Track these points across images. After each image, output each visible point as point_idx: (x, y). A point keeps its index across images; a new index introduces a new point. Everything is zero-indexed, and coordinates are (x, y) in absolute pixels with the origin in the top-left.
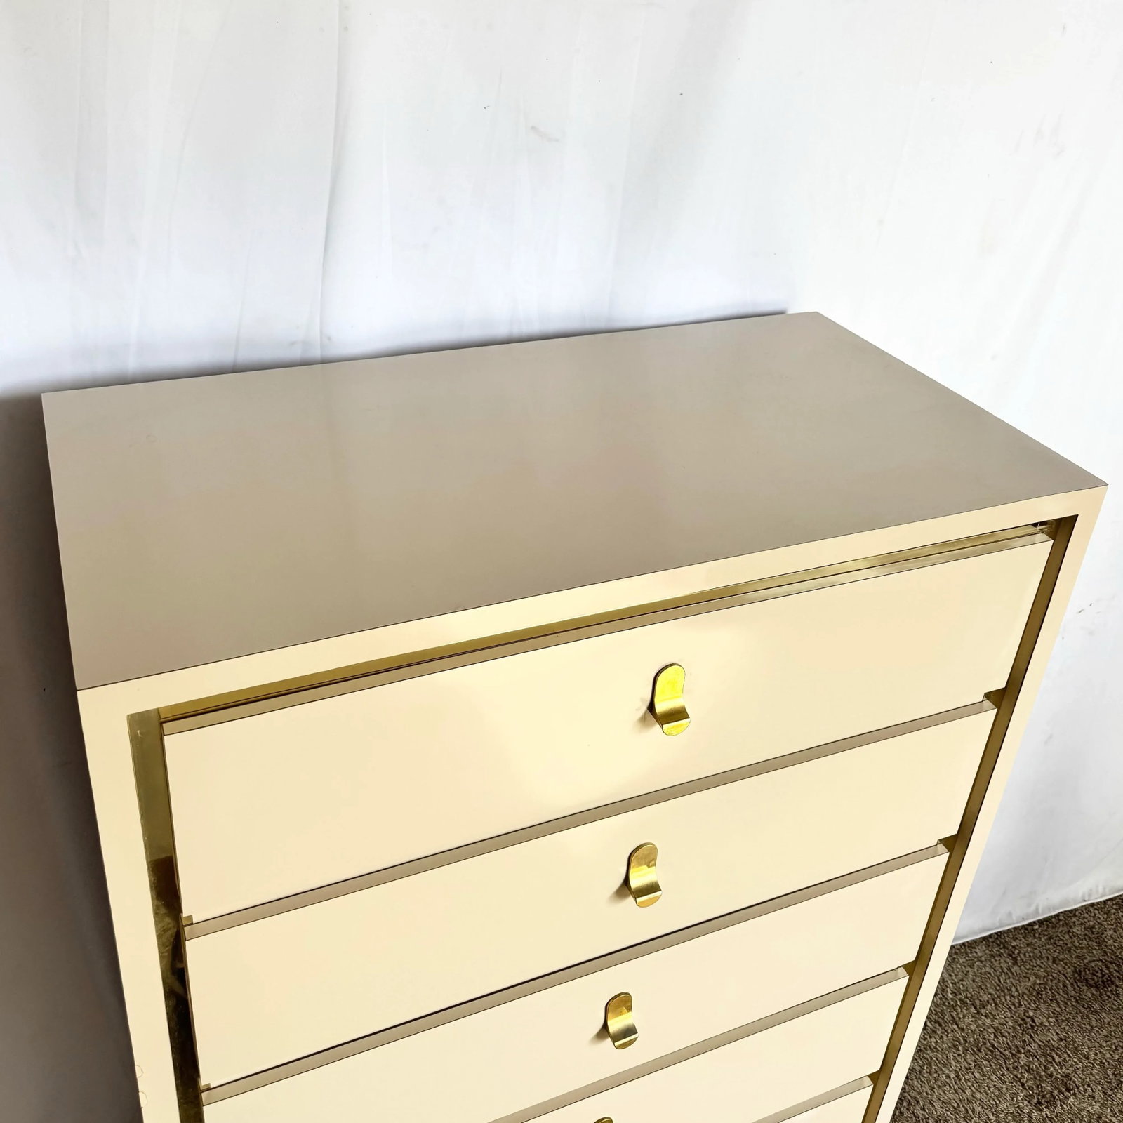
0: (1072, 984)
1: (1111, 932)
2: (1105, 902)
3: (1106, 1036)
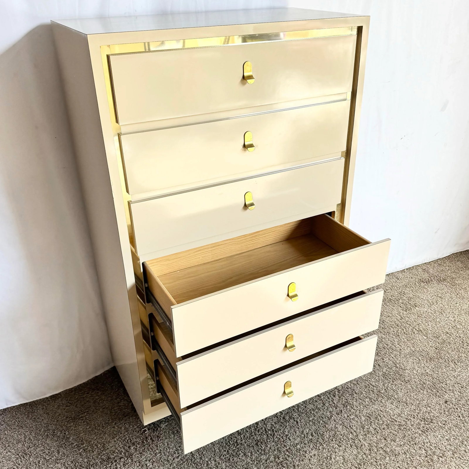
0: (418, 283)
1: (432, 270)
2: (430, 262)
3: (429, 294)
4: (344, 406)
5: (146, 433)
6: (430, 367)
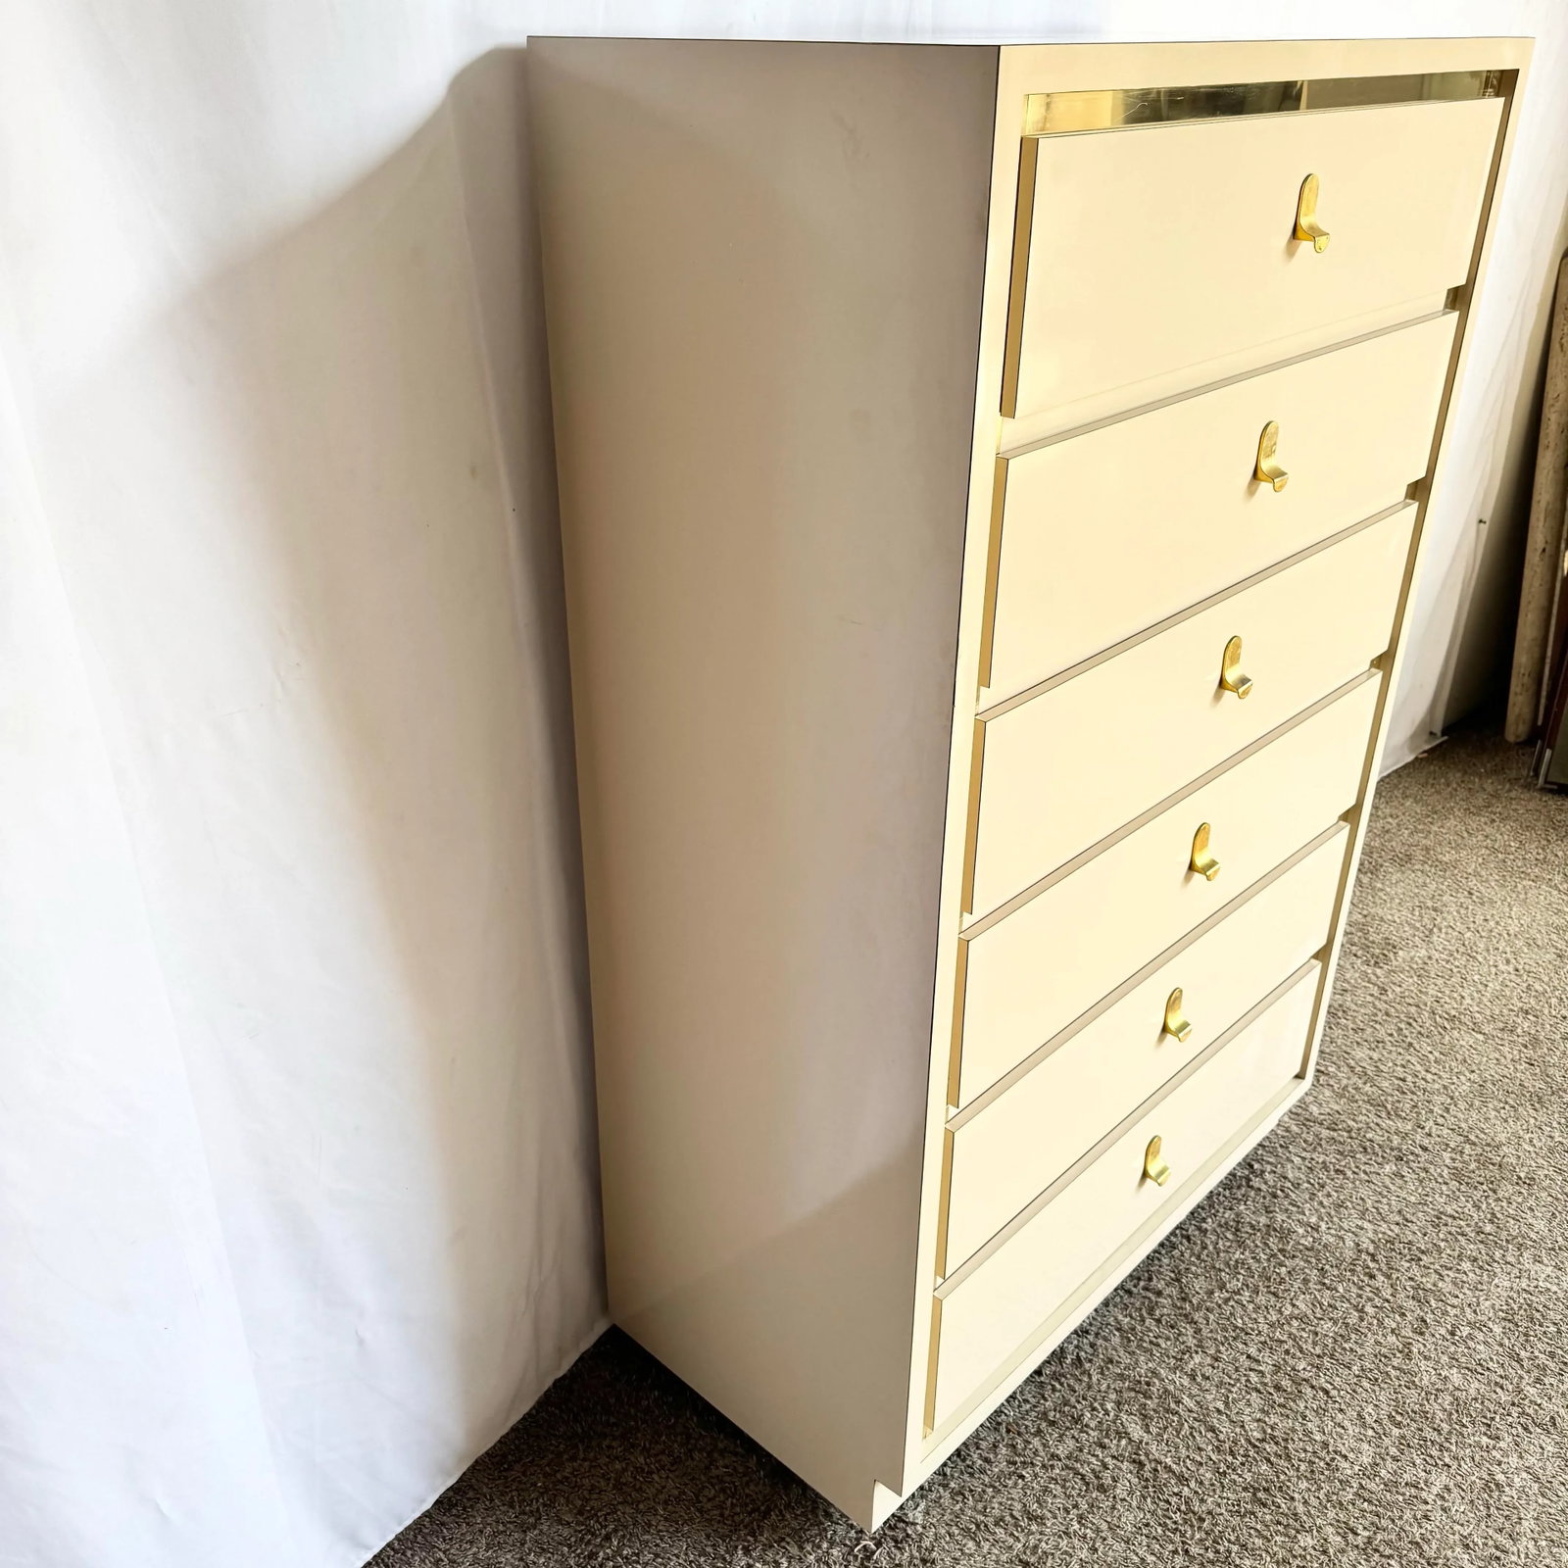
4: (1420, 1301)
5: (875, 1558)
6: (1555, 1124)
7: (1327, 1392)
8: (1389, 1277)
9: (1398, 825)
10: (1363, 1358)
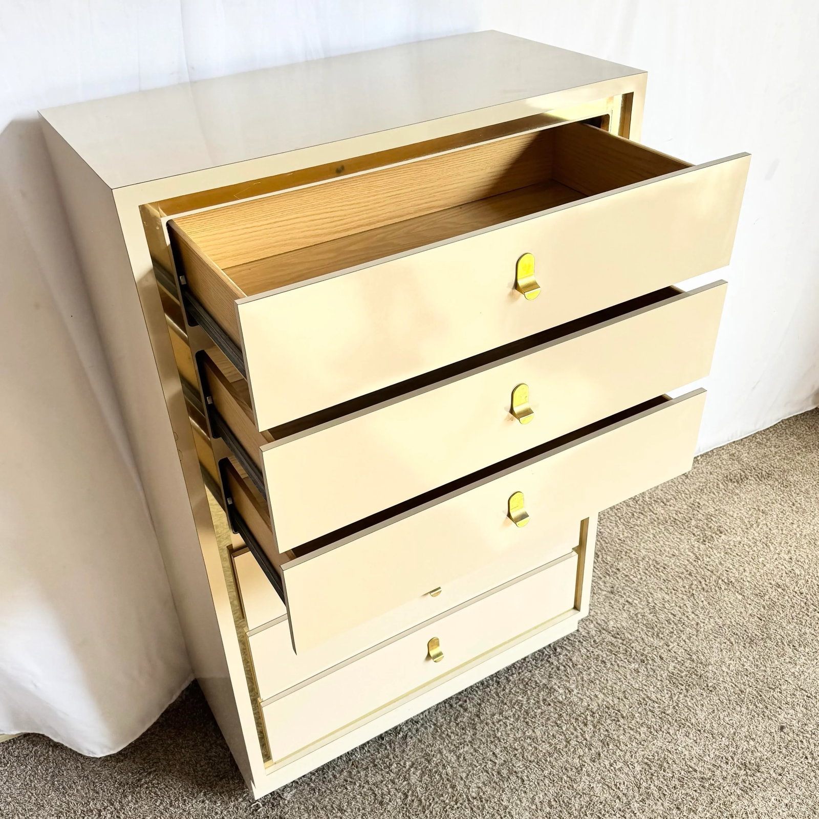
0: (722, 483)
1: (746, 454)
2: (742, 440)
3: (744, 505)
5: (259, 810)
7: (523, 781)
8: (595, 727)
9: (776, 453)
10: (554, 768)
